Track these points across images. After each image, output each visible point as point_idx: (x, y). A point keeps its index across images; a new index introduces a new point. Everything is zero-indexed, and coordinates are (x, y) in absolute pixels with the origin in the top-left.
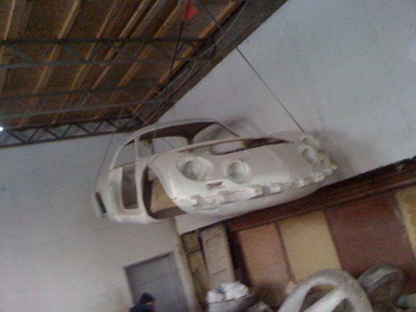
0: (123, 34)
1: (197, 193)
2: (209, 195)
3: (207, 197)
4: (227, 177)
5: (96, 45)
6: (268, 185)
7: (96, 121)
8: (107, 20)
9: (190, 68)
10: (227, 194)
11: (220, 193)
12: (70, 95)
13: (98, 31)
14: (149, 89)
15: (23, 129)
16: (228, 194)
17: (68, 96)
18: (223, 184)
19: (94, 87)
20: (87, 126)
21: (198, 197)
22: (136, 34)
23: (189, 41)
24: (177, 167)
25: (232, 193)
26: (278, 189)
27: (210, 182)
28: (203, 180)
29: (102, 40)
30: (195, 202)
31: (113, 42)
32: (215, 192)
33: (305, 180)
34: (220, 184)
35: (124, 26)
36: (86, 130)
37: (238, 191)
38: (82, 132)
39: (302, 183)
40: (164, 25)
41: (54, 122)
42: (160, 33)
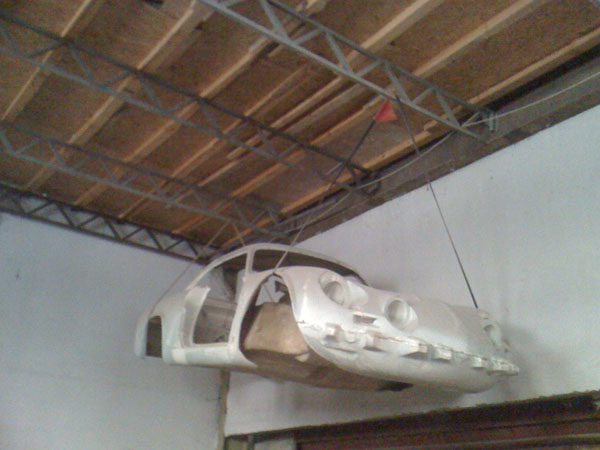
0: (278, 123)
1: (338, 322)
2: (354, 330)
3: (350, 332)
4: (384, 315)
5: (240, 124)
6: (436, 345)
7: (174, 236)
8: (270, 95)
9: (337, 201)
10: (378, 336)
11: (368, 332)
12: (167, 183)
13: (250, 108)
14: (266, 214)
15: (79, 209)
16: (380, 338)
17: (164, 182)
18: (375, 323)
19: (201, 184)
20: (159, 237)
21: (338, 328)
22: (293, 129)
23: (350, 166)
24: (319, 282)
25: (385, 338)
26: (447, 355)
27: (359, 314)
28: (351, 308)
29: (250, 120)
30: (332, 331)
31: (262, 128)
32: (362, 329)
33: (484, 359)
34: (373, 320)
35: (285, 112)
36: (157, 243)
37: (394, 339)
38: (150, 243)
39: (479, 362)
40: (332, 131)
41: (121, 216)
42: (321, 140)
